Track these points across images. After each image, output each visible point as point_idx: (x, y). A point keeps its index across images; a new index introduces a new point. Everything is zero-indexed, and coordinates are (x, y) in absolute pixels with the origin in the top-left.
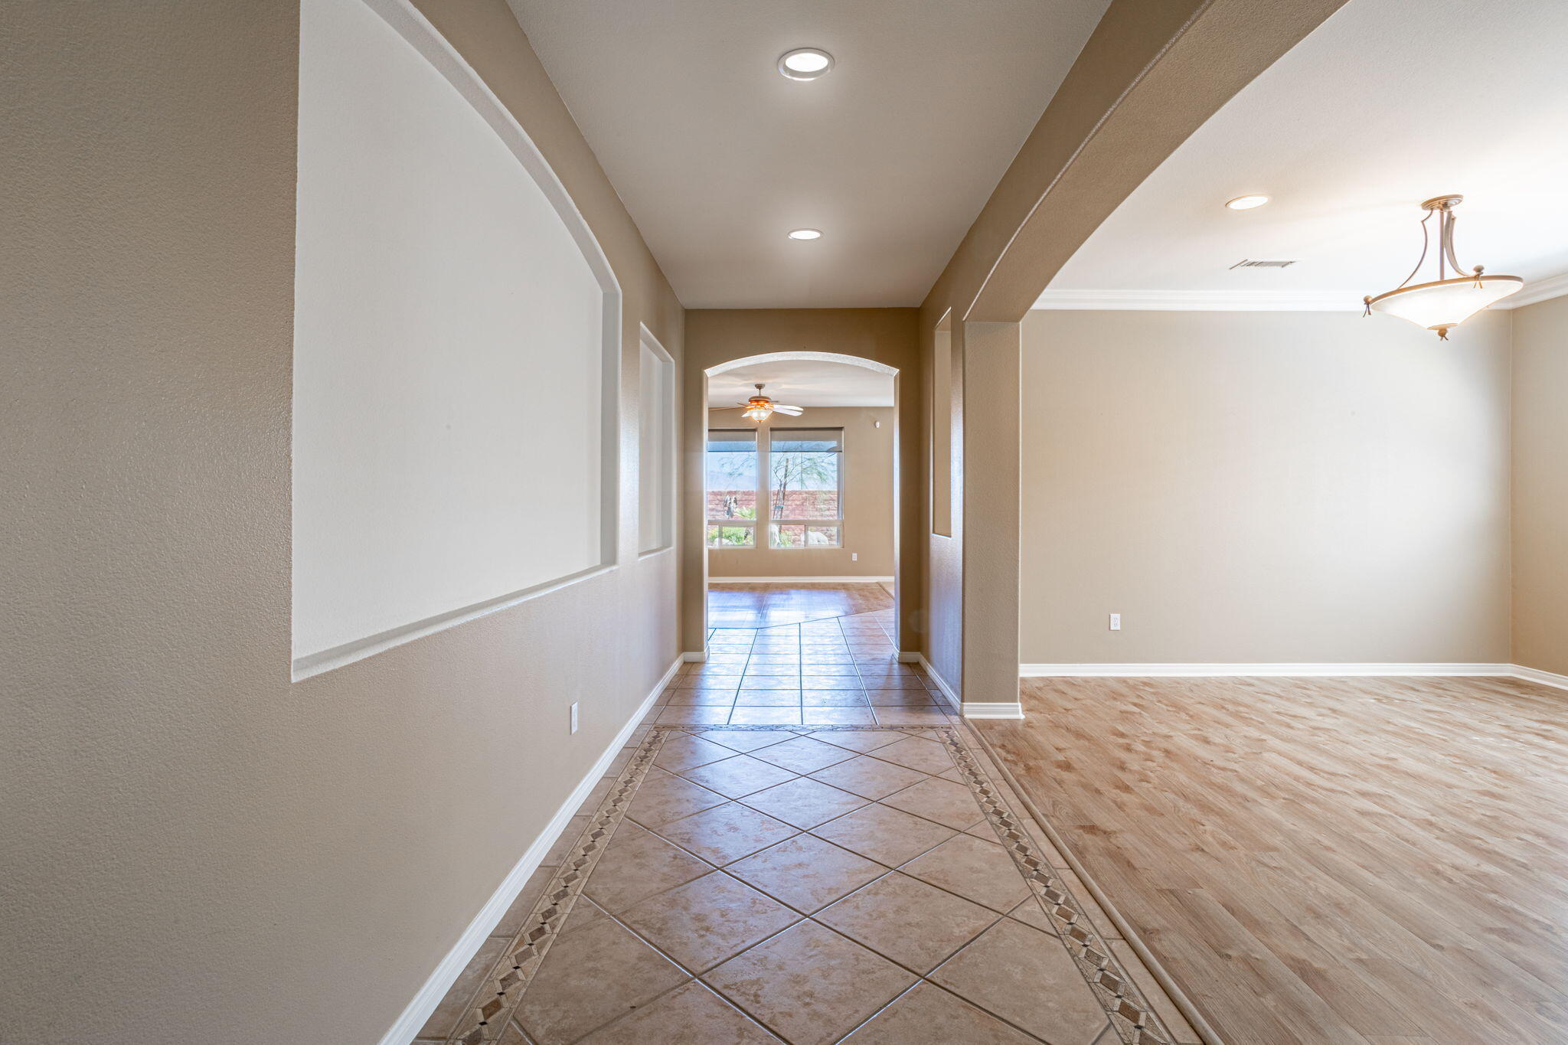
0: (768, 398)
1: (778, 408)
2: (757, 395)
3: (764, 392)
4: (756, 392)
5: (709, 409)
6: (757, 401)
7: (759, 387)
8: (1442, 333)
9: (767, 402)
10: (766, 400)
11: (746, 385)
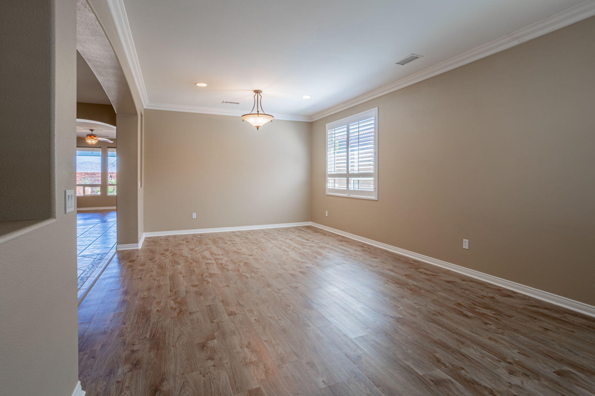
0: (96, 135)
1: (100, 139)
2: (91, 134)
3: (94, 132)
4: (90, 132)
5: (77, 138)
6: (90, 136)
7: (92, 130)
8: (258, 128)
9: (95, 137)
10: (95, 136)
11: (86, 129)
